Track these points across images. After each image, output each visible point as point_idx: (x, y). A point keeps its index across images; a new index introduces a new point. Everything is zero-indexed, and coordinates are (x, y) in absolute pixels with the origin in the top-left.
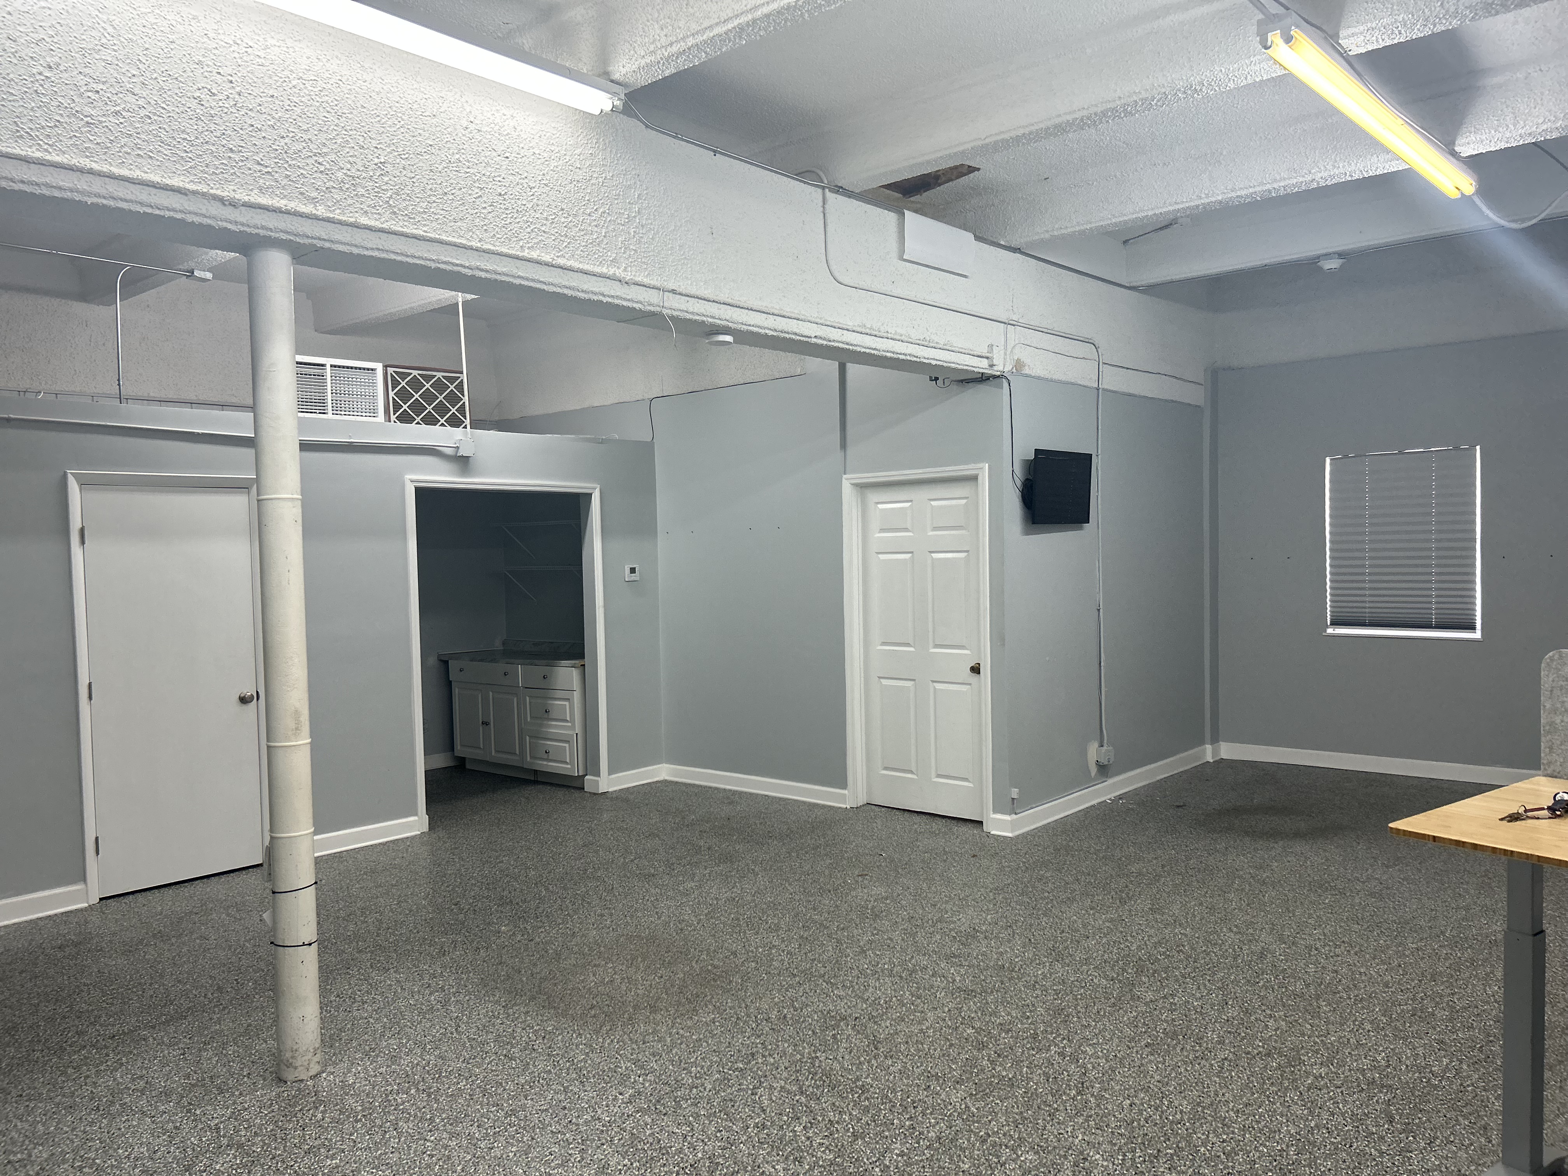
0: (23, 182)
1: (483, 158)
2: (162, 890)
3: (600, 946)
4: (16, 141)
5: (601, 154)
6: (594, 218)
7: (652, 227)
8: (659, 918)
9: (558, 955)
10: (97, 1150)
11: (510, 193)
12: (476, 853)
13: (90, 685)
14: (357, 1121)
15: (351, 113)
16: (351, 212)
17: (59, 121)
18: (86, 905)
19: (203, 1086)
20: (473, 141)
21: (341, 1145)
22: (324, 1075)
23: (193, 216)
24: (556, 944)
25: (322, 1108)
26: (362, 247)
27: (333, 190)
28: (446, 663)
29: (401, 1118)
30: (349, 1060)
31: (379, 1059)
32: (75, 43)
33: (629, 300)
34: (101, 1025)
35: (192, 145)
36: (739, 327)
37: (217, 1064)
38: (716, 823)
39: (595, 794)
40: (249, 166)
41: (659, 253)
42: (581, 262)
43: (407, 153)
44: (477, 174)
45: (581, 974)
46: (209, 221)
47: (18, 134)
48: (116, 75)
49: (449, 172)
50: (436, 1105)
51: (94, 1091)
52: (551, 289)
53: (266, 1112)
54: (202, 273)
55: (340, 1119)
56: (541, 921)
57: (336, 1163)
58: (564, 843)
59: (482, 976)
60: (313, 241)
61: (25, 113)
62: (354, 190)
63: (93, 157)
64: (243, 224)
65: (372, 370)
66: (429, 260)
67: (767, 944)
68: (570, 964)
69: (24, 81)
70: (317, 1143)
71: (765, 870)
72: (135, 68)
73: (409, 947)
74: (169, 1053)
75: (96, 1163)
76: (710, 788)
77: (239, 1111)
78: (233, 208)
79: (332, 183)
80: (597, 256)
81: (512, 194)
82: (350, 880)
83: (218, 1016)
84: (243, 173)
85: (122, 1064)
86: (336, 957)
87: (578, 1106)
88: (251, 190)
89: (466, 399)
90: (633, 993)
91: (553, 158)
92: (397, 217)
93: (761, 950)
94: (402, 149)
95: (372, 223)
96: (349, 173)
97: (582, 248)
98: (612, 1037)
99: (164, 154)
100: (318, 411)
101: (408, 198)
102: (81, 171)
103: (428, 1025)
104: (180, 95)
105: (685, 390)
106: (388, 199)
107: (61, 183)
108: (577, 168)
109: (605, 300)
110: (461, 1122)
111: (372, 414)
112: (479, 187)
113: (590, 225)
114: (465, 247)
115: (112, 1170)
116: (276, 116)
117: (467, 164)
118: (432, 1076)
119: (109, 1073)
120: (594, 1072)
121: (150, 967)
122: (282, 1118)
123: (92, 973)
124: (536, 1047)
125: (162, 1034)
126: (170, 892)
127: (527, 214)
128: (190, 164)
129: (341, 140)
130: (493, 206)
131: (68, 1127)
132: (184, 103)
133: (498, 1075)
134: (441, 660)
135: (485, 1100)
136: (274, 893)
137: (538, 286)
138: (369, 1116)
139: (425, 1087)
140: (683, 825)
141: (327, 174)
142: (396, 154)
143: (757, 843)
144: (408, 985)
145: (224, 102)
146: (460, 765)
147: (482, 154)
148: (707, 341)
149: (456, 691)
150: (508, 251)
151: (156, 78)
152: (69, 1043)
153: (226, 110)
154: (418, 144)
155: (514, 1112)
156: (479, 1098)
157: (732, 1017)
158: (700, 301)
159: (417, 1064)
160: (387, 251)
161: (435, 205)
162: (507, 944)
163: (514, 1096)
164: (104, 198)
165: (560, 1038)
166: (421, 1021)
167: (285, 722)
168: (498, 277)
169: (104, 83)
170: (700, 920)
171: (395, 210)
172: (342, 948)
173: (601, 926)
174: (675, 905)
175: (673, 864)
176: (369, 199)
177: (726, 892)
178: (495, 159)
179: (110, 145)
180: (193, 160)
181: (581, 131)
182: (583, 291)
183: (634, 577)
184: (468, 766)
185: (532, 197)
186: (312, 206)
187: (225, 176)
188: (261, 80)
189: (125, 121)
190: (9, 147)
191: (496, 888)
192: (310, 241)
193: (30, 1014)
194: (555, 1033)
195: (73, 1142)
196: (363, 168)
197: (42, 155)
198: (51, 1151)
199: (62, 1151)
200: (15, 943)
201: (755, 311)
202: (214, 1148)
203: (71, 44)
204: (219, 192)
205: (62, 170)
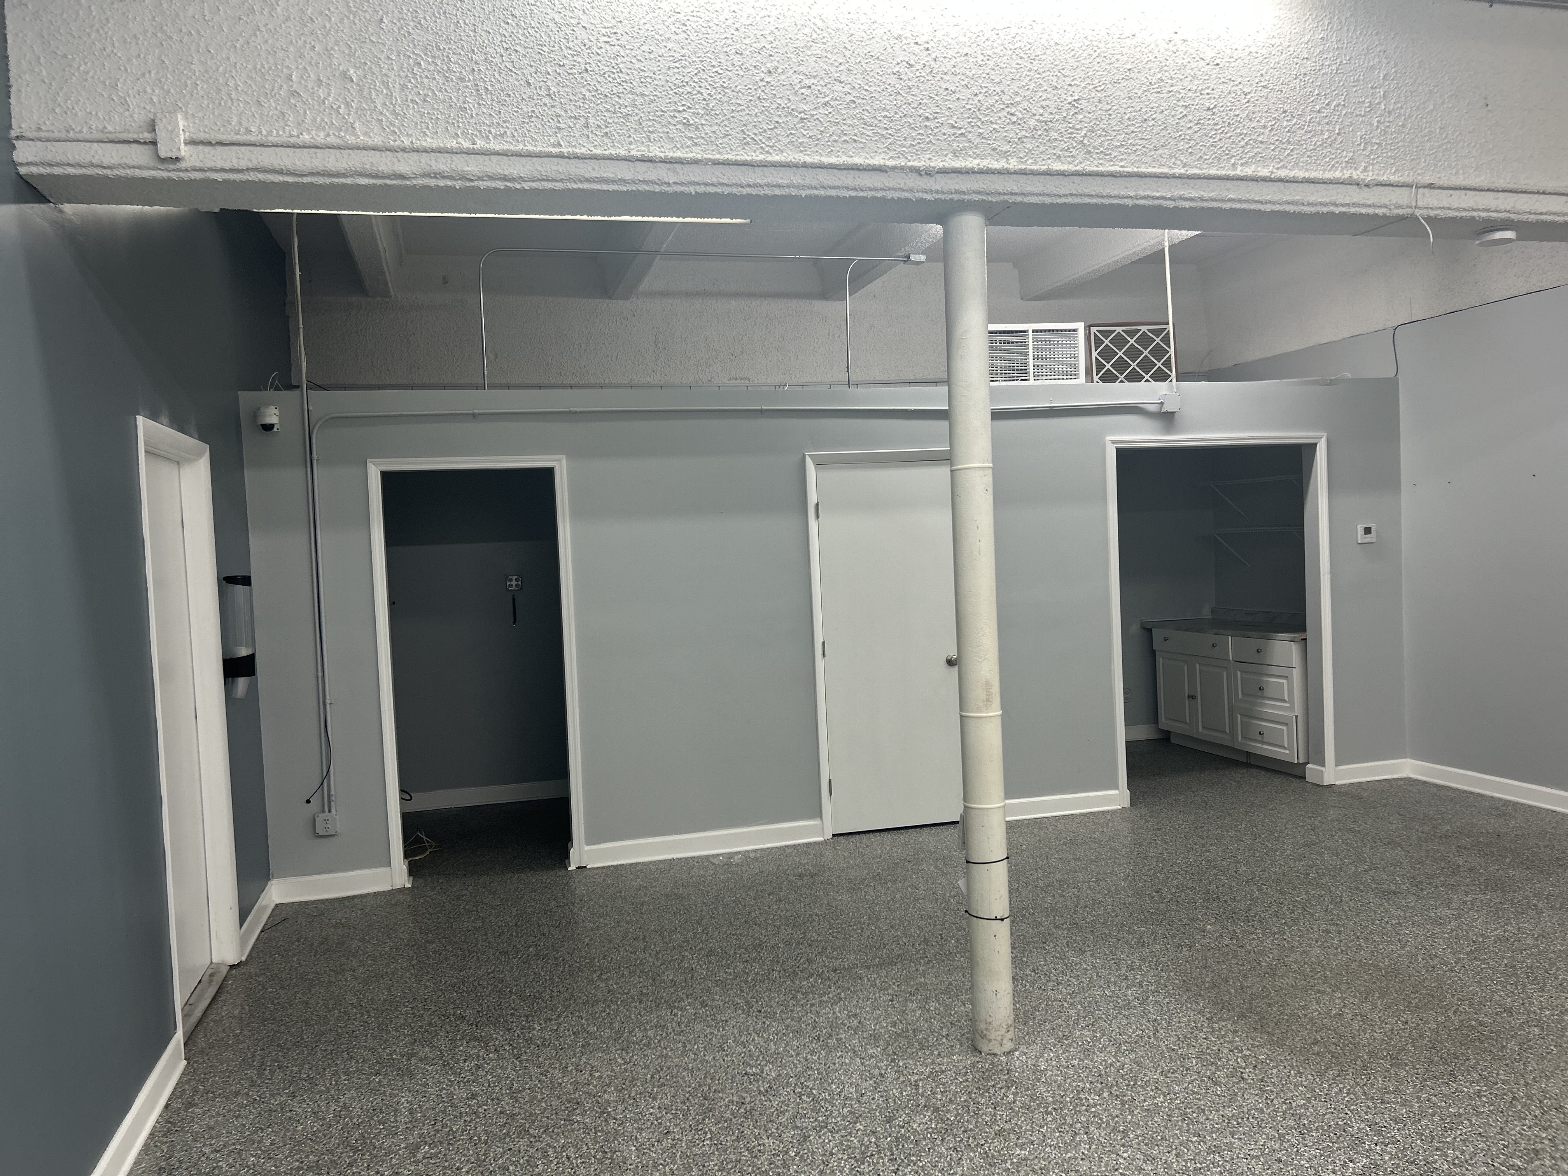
0: (749, 186)
1: (1189, 71)
2: (883, 834)
3: (1325, 969)
4: (744, 148)
5: (1335, 35)
6: (1325, 114)
7: (1402, 111)
8: (1402, 948)
9: (1273, 970)
10: (815, 1080)
11: (1221, 104)
12: (1181, 838)
13: (824, 643)
14: (1048, 1113)
15: (1045, 54)
16: (1044, 160)
17: (777, 122)
18: (822, 839)
19: (907, 1037)
20: (1178, 53)
21: (1031, 1135)
22: (1017, 1054)
23: (893, 192)
24: (1271, 956)
25: (1013, 1089)
26: (1055, 195)
27: (1025, 140)
28: (1150, 631)
29: (1092, 1122)
30: (1041, 1043)
31: (1072, 1049)
32: (790, 44)
33: (1369, 206)
34: (827, 957)
35: (892, 121)
36: (1524, 217)
37: (920, 1018)
38: (1481, 839)
39: (1318, 786)
40: (943, 131)
41: (1411, 141)
42: (1307, 170)
43: (1103, 84)
44: (1181, 91)
45: (1301, 998)
46: (907, 195)
47: (745, 141)
48: (825, 67)
49: (1149, 95)
50: (1130, 1117)
51: (817, 1020)
52: (1269, 208)
53: (961, 1080)
54: (917, 256)
55: (1030, 1107)
56: (1253, 926)
57: (1025, 1154)
58: (1280, 839)
59: (1184, 978)
60: (1005, 197)
61: (750, 120)
62: (1046, 136)
63: (806, 151)
64: (937, 192)
65: (1074, 330)
66: (1127, 197)
67: (1557, 1006)
68: (1288, 984)
69: (749, 91)
70: (1008, 1126)
71: (1552, 908)
72: (842, 56)
73: (1107, 932)
74: (880, 997)
75: (813, 1094)
76: (1471, 793)
77: (937, 1072)
78: (928, 177)
79: (1024, 133)
80: (1327, 160)
81: (1222, 106)
82: (1050, 849)
83: (923, 968)
84: (938, 139)
85: (841, 999)
86: (1033, 929)
87: (1295, 1162)
88: (946, 156)
89: (1172, 351)
90: (1367, 1036)
91: (1273, 53)
92: (1091, 156)
93: (1547, 1013)
94: (1098, 81)
95: (1064, 167)
96: (1041, 118)
97: (1308, 153)
98: (1341, 1086)
99: (867, 136)
100: (1020, 378)
101: (1104, 133)
102: (796, 166)
103: (1124, 1022)
104: (881, 73)
105: (1442, 311)
106: (1082, 139)
107: (780, 181)
108: (1304, 59)
109: (1337, 210)
110: (1157, 1145)
111: (1073, 377)
112: (1183, 106)
113: (1319, 124)
114: (1166, 176)
115: (825, 1103)
116: (970, 75)
117: (1170, 82)
118: (1126, 1082)
119: (830, 1006)
120: (1316, 1125)
121: (869, 907)
122: (975, 1091)
123: (822, 904)
124: (1245, 1076)
125: (875, 976)
126: (888, 836)
127: (1240, 125)
128: (890, 140)
129: (1034, 85)
130: (1200, 123)
131: (794, 1051)
132: (884, 80)
133: (1199, 1099)
134: (1145, 629)
135: (1185, 1125)
136: (968, 862)
137: (1253, 207)
138: (1059, 1111)
139: (1118, 1093)
140: (1434, 836)
141: (1019, 124)
142: (1091, 87)
143: (1542, 872)
144: (1104, 973)
145: (921, 71)
146: (1166, 737)
147: (1188, 67)
148: (1477, 242)
149: (1160, 661)
150: (1217, 172)
151: (860, 62)
152: (801, 969)
153: (922, 79)
154: (1115, 71)
155: (1217, 1150)
156: (1178, 1121)
157: (1505, 1094)
158: (1469, 192)
159: (1111, 1065)
160: (1081, 195)
161: (1133, 135)
162: (1212, 946)
163: (1218, 1129)
164: (816, 188)
165: (1274, 1071)
166: (1116, 1017)
167: (976, 693)
168: (1205, 204)
169: (815, 77)
170: (1459, 959)
171: (1089, 149)
172: (1039, 920)
173: (1326, 944)
174: (1425, 935)
175: (1421, 882)
176: (1063, 142)
177: (1496, 929)
178: (1202, 70)
179: (820, 136)
180: (893, 136)
181: (1308, 14)
182: (1309, 204)
183: (1368, 538)
184: (1174, 740)
185: (1247, 105)
186: (1005, 160)
187: (921, 146)
188: (956, 40)
189: (834, 111)
190: (738, 155)
191: (1201, 880)
192: (1002, 198)
193: (773, 935)
194: (1269, 1065)
195: (796, 1067)
196: (1056, 110)
197: (764, 157)
198: (779, 1071)
199: (787, 1074)
200: (767, 867)
201: (1550, 194)
202: (912, 1104)
203: (787, 46)
204: (916, 164)
205: (780, 168)
